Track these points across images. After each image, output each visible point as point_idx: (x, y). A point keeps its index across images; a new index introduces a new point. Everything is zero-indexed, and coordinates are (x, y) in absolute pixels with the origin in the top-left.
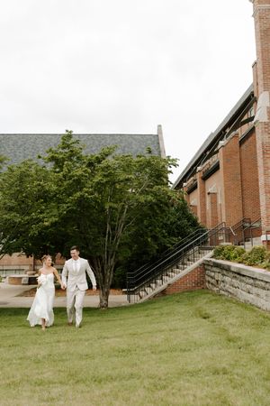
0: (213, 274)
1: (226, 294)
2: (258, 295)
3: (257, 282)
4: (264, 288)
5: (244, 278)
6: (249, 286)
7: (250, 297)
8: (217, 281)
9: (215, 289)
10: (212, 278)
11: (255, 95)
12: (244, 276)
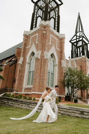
0: (3, 101)
1: (8, 106)
2: (22, 106)
3: (23, 102)
4: (25, 104)
5: (18, 102)
6: (19, 104)
7: (19, 106)
8: (5, 103)
9: (3, 105)
10: (3, 102)
11: (16, 55)
12: (18, 101)
